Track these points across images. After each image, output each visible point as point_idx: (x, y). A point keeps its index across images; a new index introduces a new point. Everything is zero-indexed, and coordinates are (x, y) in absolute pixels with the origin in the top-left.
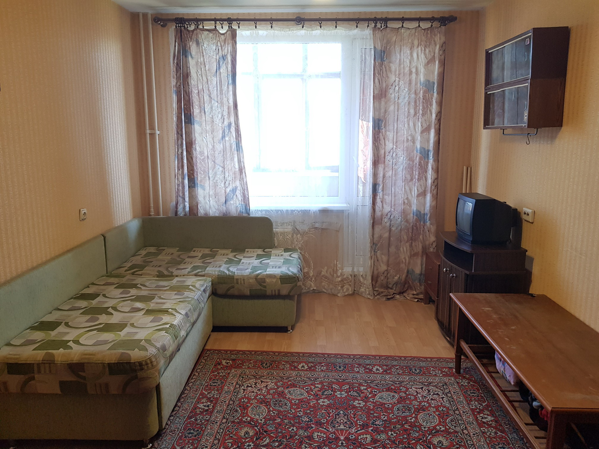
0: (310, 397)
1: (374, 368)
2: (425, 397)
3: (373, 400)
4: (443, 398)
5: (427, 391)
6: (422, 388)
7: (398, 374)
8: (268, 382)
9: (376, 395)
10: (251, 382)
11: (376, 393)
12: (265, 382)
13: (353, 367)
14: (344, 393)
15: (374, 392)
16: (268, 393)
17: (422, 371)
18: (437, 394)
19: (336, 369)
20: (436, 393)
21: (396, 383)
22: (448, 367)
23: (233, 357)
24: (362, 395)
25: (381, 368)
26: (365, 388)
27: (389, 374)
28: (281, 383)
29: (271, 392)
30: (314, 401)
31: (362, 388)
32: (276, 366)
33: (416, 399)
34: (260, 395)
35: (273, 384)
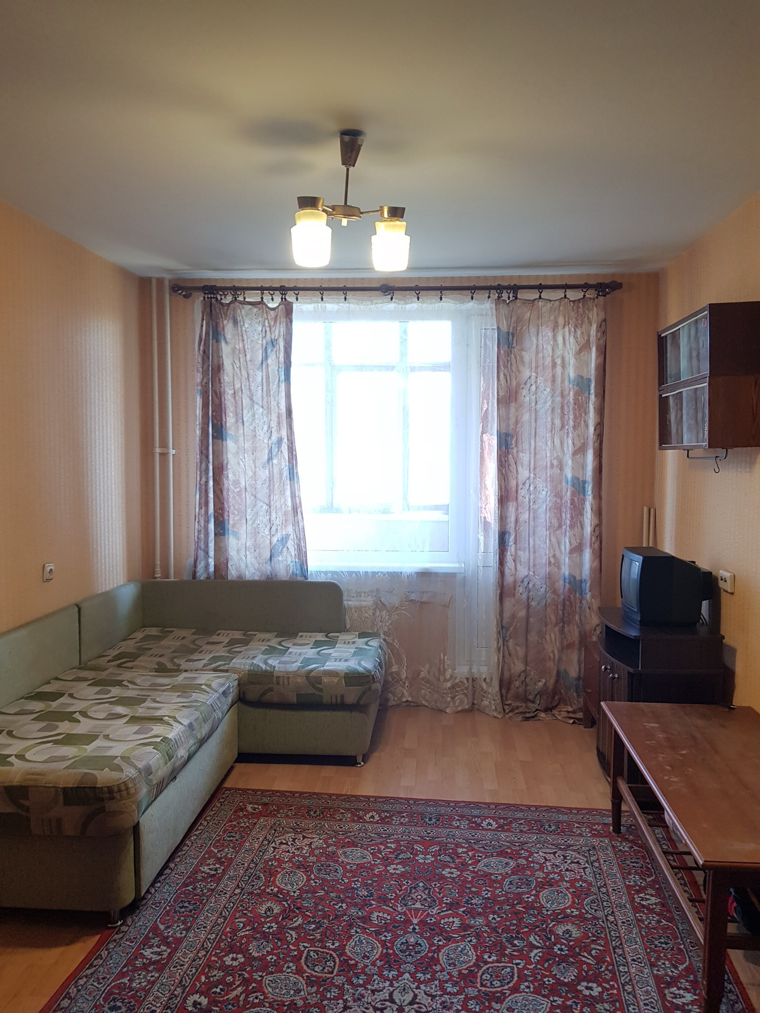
0: (376, 861)
1: (484, 822)
2: (557, 866)
3: (473, 868)
4: (584, 868)
5: (562, 857)
6: (554, 853)
7: (521, 831)
8: (313, 838)
9: (479, 861)
10: (287, 838)
11: (480, 858)
12: (309, 838)
13: (451, 818)
14: (430, 856)
15: (478, 856)
16: (312, 853)
17: (559, 828)
18: (578, 863)
19: (424, 822)
20: (575, 861)
21: (515, 845)
22: (603, 824)
23: (266, 800)
24: (457, 861)
25: (495, 823)
26: (464, 850)
27: (508, 830)
28: (334, 839)
29: (317, 852)
30: (381, 867)
31: (460, 850)
32: (331, 815)
33: (541, 868)
34: (298, 856)
35: (321, 841)
